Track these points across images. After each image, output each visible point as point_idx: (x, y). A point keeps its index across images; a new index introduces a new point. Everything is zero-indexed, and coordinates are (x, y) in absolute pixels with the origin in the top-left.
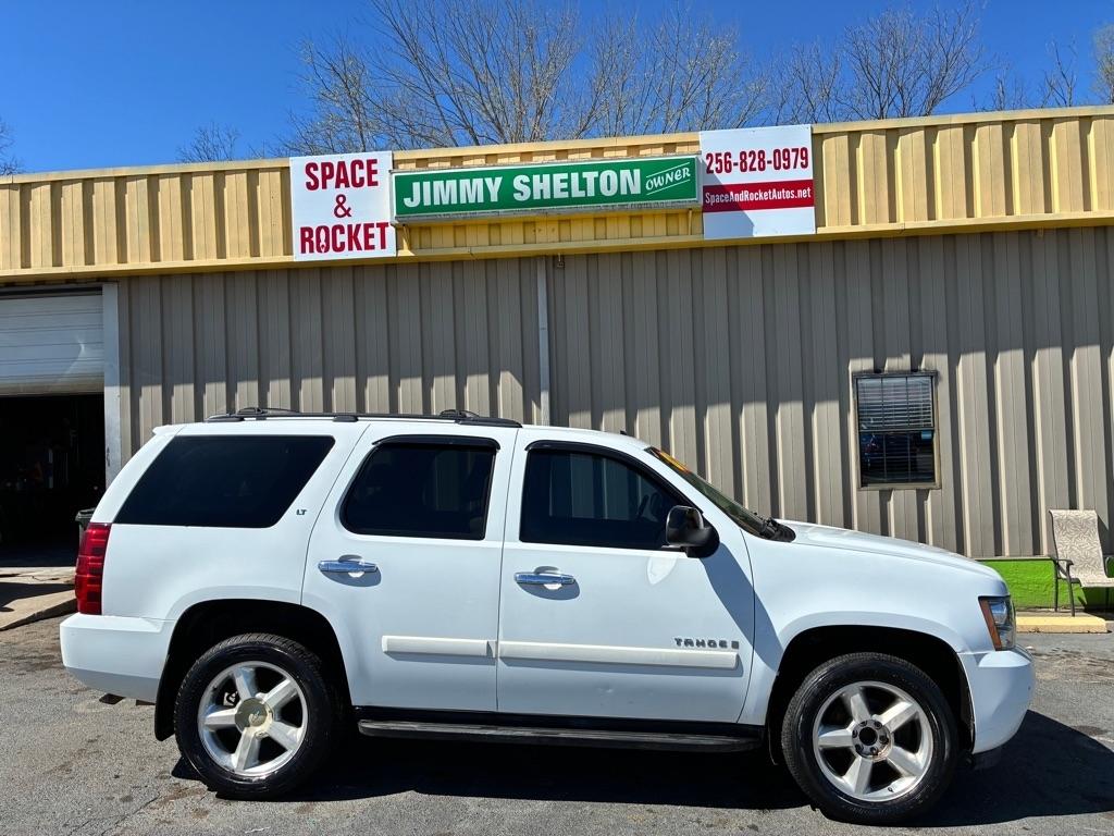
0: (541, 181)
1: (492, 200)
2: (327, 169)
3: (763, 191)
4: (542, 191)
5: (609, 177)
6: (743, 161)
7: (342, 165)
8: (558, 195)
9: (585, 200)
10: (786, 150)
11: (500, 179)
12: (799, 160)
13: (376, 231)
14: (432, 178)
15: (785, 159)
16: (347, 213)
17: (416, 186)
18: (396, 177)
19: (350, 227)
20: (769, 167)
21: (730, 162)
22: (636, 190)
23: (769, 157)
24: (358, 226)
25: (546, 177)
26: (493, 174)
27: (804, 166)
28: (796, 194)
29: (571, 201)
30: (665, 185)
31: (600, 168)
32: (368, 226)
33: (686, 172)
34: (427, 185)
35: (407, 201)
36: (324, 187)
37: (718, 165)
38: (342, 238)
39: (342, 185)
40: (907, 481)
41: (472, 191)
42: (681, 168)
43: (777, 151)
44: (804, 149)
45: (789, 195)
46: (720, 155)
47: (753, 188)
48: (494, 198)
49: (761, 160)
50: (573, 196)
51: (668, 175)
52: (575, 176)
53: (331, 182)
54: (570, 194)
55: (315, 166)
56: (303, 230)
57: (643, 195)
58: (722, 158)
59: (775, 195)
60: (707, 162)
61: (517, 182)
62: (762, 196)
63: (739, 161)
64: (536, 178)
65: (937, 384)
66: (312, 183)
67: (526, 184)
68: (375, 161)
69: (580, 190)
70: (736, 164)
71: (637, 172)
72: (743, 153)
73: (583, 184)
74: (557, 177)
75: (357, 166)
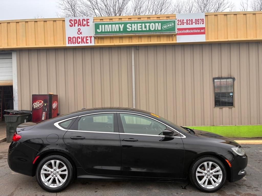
0: (134, 26)
1: (121, 30)
2: (75, 21)
3: (192, 30)
4: (134, 28)
5: (152, 25)
6: (187, 22)
7: (79, 20)
8: (139, 29)
9: (146, 31)
10: (198, 19)
11: (123, 25)
12: (202, 22)
13: (89, 38)
14: (105, 24)
15: (198, 22)
16: (81, 33)
17: (100, 26)
18: (95, 24)
19: (82, 37)
20: (194, 24)
21: (184, 22)
22: (160, 29)
23: (194, 21)
24: (84, 37)
25: (136, 25)
26: (121, 24)
27: (203, 24)
28: (201, 31)
29: (142, 31)
30: (167, 28)
31: (150, 23)
32: (86, 37)
33: (173, 24)
34: (103, 26)
35: (98, 30)
36: (75, 26)
37: (181, 23)
38: (80, 40)
39: (80, 26)
40: (226, 106)
41: (116, 28)
42: (172, 23)
43: (196, 19)
44: (203, 19)
45: (199, 31)
46: (181, 20)
47: (189, 29)
48: (122, 30)
49: (192, 22)
50: (143, 30)
51: (168, 25)
52: (143, 25)
53: (76, 25)
54: (142, 29)
55: (72, 20)
56: (69, 38)
57: (162, 30)
58: (182, 21)
59: (195, 31)
60: (178, 22)
61: (128, 26)
62: (192, 31)
63: (186, 22)
64: (133, 25)
65: (234, 81)
66: (71, 25)
67: (130, 26)
68: (88, 19)
69: (145, 28)
70: (185, 23)
71: (160, 24)
72: (187, 20)
73: (145, 27)
74: (139, 25)
75: (84, 21)
